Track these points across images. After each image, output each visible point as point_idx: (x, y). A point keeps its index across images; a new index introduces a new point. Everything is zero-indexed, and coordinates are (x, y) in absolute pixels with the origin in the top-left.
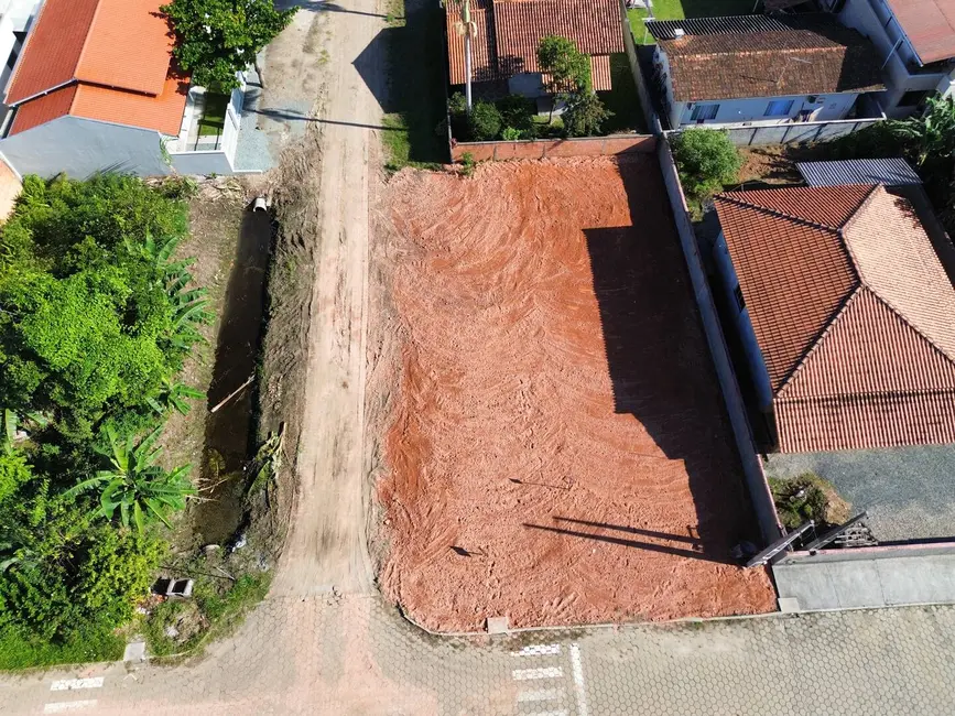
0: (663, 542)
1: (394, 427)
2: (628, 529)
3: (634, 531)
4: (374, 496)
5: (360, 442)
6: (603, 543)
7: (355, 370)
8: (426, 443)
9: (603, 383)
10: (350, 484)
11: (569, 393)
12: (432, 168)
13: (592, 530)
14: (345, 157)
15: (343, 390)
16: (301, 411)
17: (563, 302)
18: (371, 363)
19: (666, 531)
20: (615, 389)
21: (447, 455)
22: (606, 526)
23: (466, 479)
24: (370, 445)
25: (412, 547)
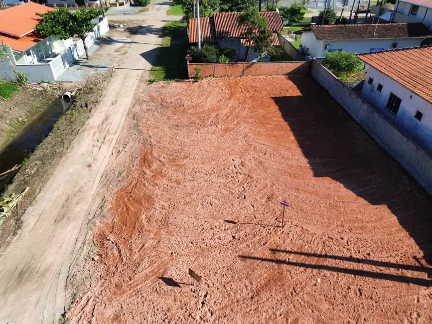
0: (393, 271)
1: (122, 190)
2: (351, 259)
3: (358, 261)
4: (90, 237)
5: (90, 199)
6: (328, 273)
7: (100, 158)
8: (149, 199)
10: (69, 228)
12: (177, 81)
13: (313, 261)
14: (126, 78)
15: (87, 169)
16: (45, 182)
17: (263, 122)
18: (115, 155)
19: (393, 261)
20: (310, 163)
21: (166, 205)
22: (326, 256)
24: (98, 201)
25: (116, 279)
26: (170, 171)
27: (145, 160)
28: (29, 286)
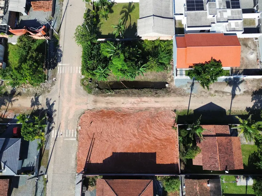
0: (89, 156)
1: (114, 112)
2: (92, 151)
3: (91, 152)
4: (102, 109)
5: (112, 106)
6: (90, 146)
7: (126, 105)
8: (110, 117)
9: (119, 151)
10: (105, 105)
11: (117, 144)
12: (175, 120)
13: (92, 144)
14: (179, 101)
15: (122, 103)
16: (118, 96)
17: (137, 145)
18: (127, 108)
19: (91, 157)
20: (118, 153)
21: (108, 121)
22: (93, 147)
23: (102, 124)
24: (111, 108)
25: (93, 115)
26: (118, 121)
27: (123, 115)
28: (94, 103)
